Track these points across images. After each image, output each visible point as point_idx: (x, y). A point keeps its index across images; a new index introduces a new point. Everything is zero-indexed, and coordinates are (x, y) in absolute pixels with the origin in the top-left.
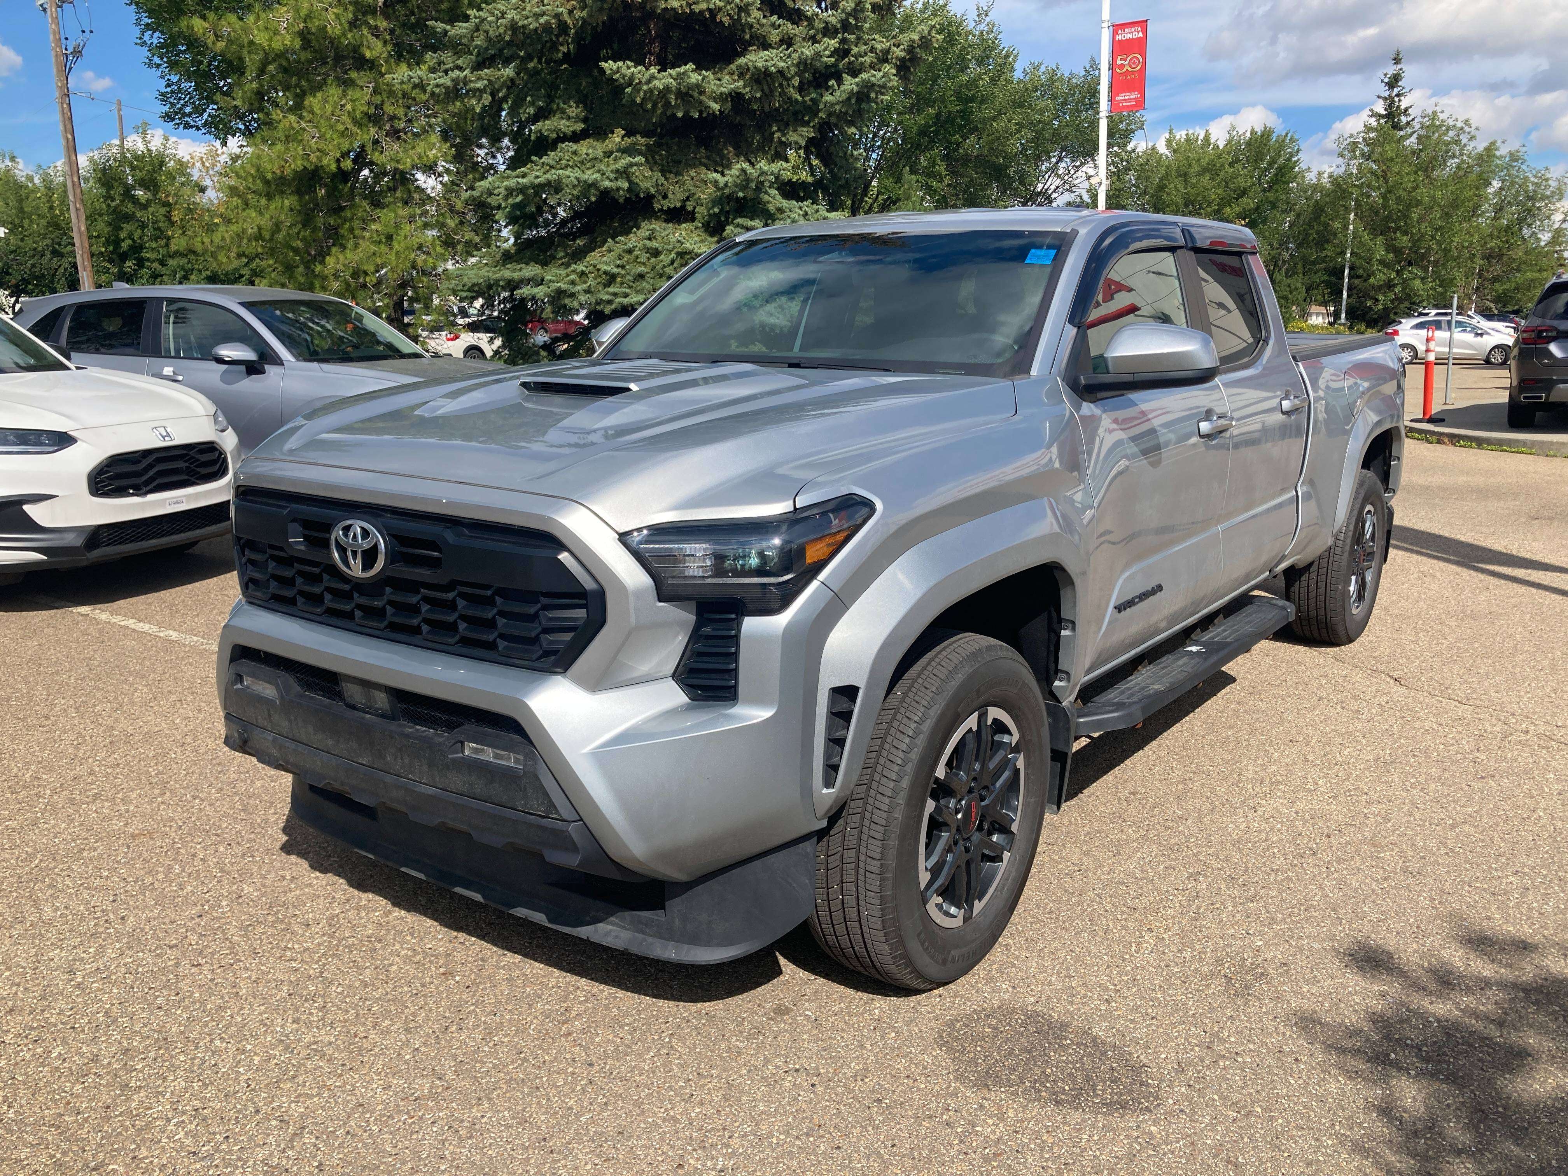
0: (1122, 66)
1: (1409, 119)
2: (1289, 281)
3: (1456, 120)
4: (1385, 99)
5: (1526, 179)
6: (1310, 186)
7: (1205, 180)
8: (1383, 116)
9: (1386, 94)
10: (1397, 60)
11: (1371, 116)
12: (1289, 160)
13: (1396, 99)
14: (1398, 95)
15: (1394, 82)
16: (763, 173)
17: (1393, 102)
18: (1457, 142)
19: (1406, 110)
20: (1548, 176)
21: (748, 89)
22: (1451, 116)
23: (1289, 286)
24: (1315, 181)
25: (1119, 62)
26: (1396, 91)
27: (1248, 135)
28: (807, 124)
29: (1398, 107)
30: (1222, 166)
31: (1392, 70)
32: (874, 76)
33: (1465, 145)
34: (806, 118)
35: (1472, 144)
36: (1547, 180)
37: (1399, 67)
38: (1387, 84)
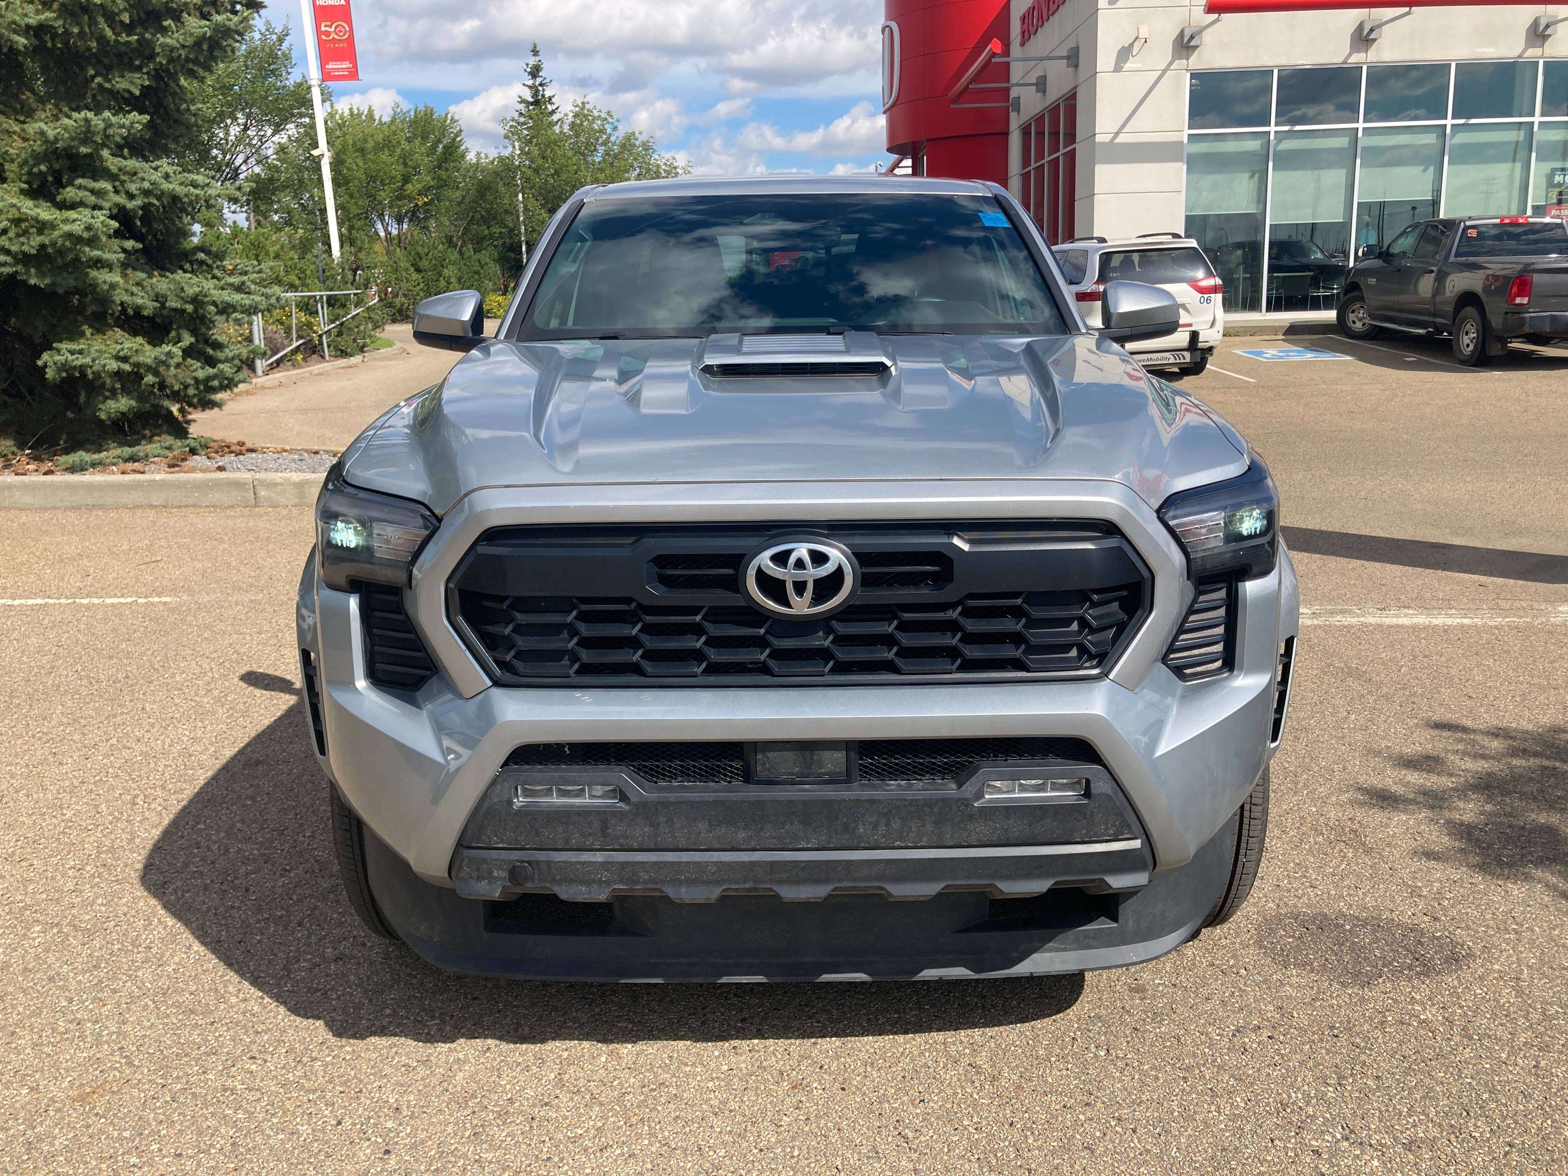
0: (328, 34)
1: (554, 107)
2: (477, 256)
3: (600, 111)
4: (530, 87)
5: (658, 166)
6: (471, 166)
7: (384, 156)
8: (532, 104)
9: (530, 82)
10: (535, 52)
11: (521, 102)
12: (454, 140)
13: (540, 88)
14: (541, 85)
15: (535, 72)
16: (109, 125)
17: (537, 91)
18: (602, 131)
19: (550, 98)
20: (675, 164)
21: (60, 22)
22: (595, 108)
23: (479, 262)
24: (474, 161)
25: (323, 29)
26: (539, 80)
27: (412, 113)
28: (139, 69)
29: (543, 96)
30: (399, 142)
31: (532, 61)
32: (230, 20)
33: (610, 135)
34: (137, 63)
35: (616, 134)
36: (675, 168)
37: (538, 58)
38: (530, 73)
